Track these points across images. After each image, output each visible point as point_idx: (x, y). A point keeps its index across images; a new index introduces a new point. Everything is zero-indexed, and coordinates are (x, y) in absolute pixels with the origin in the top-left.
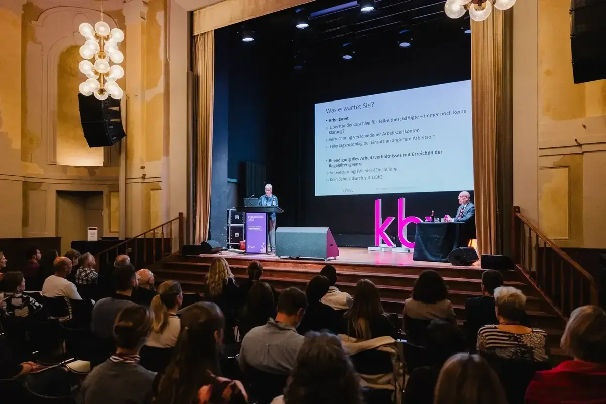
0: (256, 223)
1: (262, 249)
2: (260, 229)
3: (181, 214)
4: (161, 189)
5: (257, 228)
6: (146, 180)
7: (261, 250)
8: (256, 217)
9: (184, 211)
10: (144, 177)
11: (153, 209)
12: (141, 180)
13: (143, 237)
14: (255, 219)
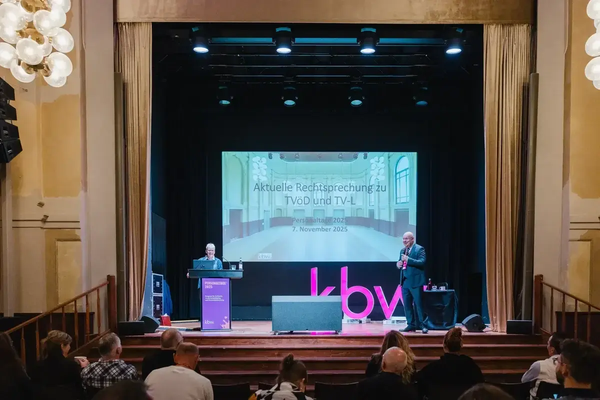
0: (215, 291)
1: (225, 324)
2: (222, 298)
3: (110, 278)
4: (79, 240)
5: (217, 298)
6: (47, 225)
7: (223, 326)
8: (215, 283)
9: (113, 272)
10: (44, 220)
11: (61, 269)
12: (40, 224)
13: (60, 311)
14: (213, 285)
